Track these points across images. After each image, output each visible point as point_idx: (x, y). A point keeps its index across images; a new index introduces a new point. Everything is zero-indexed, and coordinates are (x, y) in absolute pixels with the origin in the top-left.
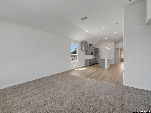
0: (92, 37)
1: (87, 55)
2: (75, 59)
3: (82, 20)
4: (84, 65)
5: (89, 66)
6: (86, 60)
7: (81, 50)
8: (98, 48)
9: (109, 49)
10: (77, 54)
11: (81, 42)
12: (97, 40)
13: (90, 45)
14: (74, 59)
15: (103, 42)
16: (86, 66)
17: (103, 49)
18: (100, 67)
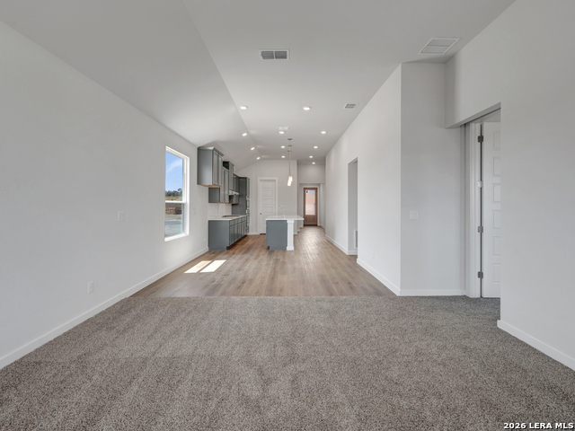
0: (245, 135)
3: (264, 57)
4: (206, 249)
6: (212, 224)
8: (246, 178)
9: (289, 184)
10: (184, 201)
12: (253, 149)
13: (226, 164)
15: (264, 159)
16: (213, 251)
17: (260, 184)
18: (269, 248)
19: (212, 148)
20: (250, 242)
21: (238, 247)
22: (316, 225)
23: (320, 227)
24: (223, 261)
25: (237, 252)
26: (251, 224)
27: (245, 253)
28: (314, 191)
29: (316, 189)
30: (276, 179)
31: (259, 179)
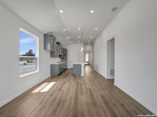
0: (64, 30)
1: (53, 59)
2: (29, 64)
5: (58, 75)
6: (52, 66)
7: (45, 48)
8: (66, 49)
9: (81, 51)
10: (36, 57)
11: (45, 35)
12: (68, 38)
13: (58, 43)
14: (27, 63)
16: (52, 77)
17: (71, 51)
18: (74, 75)
19: (50, 34)
20: (67, 72)
21: (63, 74)
22: (89, 65)
23: (90, 65)
24: (54, 83)
25: (61, 77)
26: (68, 65)
27: (65, 77)
28: (88, 54)
29: (89, 53)
30: (77, 49)
31: (71, 49)
